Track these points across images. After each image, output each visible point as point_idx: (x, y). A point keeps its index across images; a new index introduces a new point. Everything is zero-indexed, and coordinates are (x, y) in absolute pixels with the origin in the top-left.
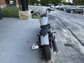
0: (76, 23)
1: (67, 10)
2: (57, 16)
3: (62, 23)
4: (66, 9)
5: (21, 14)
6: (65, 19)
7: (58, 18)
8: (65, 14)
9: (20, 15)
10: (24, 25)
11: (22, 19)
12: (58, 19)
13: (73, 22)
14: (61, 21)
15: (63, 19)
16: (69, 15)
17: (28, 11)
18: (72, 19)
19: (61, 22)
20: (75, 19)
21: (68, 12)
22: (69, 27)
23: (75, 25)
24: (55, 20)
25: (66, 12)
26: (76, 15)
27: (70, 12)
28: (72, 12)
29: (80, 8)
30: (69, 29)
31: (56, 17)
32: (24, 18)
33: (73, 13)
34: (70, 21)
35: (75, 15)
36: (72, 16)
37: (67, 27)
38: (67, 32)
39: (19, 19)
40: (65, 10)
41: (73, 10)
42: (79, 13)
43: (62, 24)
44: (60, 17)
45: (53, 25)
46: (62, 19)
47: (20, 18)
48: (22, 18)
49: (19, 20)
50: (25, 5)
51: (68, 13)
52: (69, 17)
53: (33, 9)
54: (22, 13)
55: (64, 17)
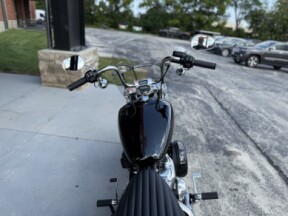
0: (281, 114)
1: (234, 56)
2: (202, 78)
3: (226, 110)
4: (230, 50)
5: (49, 61)
6: (231, 91)
7: (206, 86)
8: (229, 69)
9: (42, 66)
10: (50, 120)
11: (51, 85)
12: (205, 91)
13: (269, 108)
14: (220, 99)
15: (223, 88)
16: (244, 74)
17: (81, 50)
18: (261, 94)
19: (220, 104)
20: (273, 94)
21: (238, 62)
22: (258, 139)
23: (282, 127)
24: (194, 92)
25: (231, 63)
26: (269, 76)
27: (246, 61)
28: (253, 62)
29: (281, 52)
30: (264, 146)
31: (195, 78)
32: (63, 79)
33: (255, 67)
34: (254, 100)
35: (267, 76)
36: (257, 79)
37: (249, 133)
38: (259, 173)
39: (40, 82)
40: (225, 53)
41: (258, 56)
42: (277, 67)
43: (225, 114)
44: (210, 82)
45: (190, 124)
46: (220, 91)
47: (43, 79)
48: (52, 78)
49: (36, 86)
50: (67, 24)
51: (237, 67)
52: (248, 84)
53: (110, 42)
54: (52, 57)
55: (226, 82)
